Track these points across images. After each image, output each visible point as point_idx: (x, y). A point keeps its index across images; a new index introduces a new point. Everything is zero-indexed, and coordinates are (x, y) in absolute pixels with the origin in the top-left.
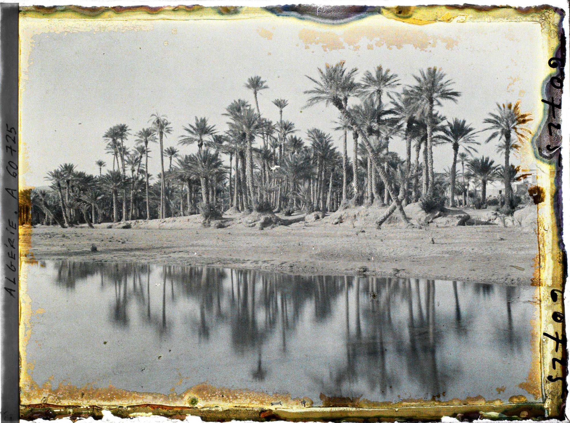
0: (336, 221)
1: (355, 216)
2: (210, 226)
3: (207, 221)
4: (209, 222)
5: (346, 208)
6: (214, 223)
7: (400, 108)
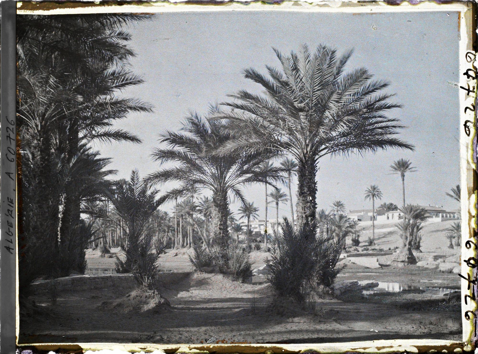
0: (175, 255)
1: (184, 253)
2: (105, 257)
3: (103, 254)
4: (104, 255)
5: (178, 249)
6: (107, 255)
7: (203, 205)
